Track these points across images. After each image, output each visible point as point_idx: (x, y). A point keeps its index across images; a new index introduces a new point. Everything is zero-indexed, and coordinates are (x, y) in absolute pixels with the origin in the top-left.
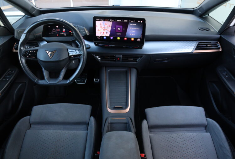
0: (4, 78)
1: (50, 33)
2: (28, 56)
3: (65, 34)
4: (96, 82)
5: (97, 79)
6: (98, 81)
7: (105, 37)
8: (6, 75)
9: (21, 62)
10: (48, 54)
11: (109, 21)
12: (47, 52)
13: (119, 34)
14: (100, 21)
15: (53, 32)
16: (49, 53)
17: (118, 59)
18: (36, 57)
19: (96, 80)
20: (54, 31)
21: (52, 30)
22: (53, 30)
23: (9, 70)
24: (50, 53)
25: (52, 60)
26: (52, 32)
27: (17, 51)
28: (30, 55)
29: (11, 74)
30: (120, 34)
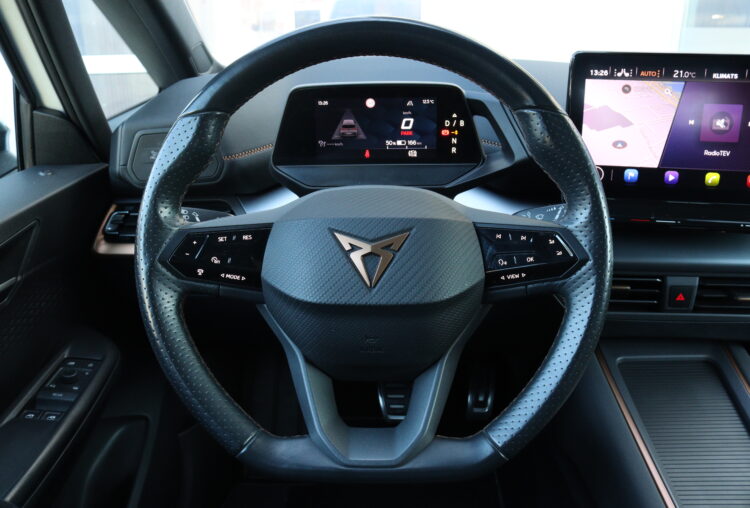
0: (31, 406)
1: (322, 143)
2: (200, 272)
3: (412, 147)
4: (476, 410)
5: (481, 399)
6: (484, 404)
7: (631, 175)
8: (43, 388)
9: (149, 311)
10: (347, 254)
11: (668, 76)
12: (346, 241)
13: (715, 153)
14: (611, 77)
15: (344, 138)
16: (354, 248)
17: (681, 298)
18: (255, 279)
19: (477, 404)
20: (346, 127)
21: (339, 120)
22: (346, 122)
23: (66, 354)
24: (366, 248)
25: (375, 298)
26: (336, 136)
27: (129, 250)
28: (216, 261)
29: (73, 382)
30: (725, 153)
